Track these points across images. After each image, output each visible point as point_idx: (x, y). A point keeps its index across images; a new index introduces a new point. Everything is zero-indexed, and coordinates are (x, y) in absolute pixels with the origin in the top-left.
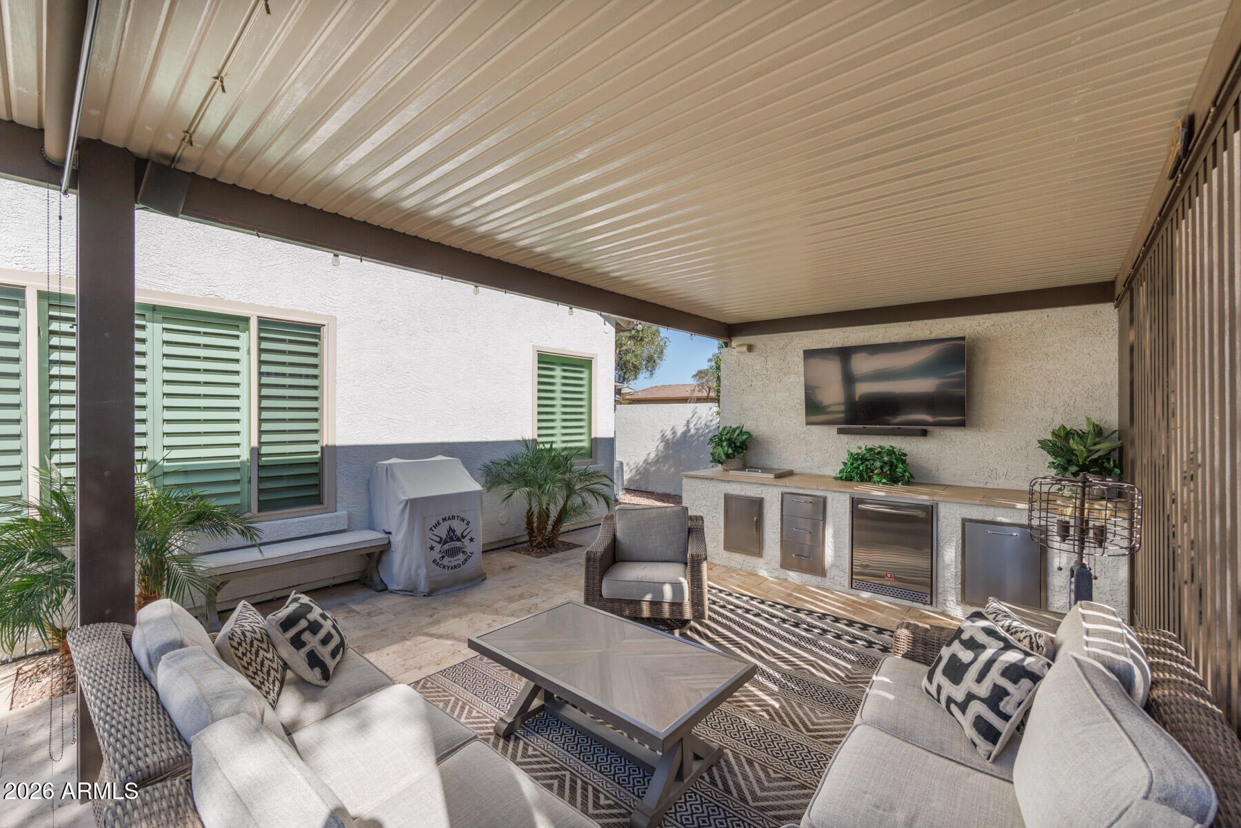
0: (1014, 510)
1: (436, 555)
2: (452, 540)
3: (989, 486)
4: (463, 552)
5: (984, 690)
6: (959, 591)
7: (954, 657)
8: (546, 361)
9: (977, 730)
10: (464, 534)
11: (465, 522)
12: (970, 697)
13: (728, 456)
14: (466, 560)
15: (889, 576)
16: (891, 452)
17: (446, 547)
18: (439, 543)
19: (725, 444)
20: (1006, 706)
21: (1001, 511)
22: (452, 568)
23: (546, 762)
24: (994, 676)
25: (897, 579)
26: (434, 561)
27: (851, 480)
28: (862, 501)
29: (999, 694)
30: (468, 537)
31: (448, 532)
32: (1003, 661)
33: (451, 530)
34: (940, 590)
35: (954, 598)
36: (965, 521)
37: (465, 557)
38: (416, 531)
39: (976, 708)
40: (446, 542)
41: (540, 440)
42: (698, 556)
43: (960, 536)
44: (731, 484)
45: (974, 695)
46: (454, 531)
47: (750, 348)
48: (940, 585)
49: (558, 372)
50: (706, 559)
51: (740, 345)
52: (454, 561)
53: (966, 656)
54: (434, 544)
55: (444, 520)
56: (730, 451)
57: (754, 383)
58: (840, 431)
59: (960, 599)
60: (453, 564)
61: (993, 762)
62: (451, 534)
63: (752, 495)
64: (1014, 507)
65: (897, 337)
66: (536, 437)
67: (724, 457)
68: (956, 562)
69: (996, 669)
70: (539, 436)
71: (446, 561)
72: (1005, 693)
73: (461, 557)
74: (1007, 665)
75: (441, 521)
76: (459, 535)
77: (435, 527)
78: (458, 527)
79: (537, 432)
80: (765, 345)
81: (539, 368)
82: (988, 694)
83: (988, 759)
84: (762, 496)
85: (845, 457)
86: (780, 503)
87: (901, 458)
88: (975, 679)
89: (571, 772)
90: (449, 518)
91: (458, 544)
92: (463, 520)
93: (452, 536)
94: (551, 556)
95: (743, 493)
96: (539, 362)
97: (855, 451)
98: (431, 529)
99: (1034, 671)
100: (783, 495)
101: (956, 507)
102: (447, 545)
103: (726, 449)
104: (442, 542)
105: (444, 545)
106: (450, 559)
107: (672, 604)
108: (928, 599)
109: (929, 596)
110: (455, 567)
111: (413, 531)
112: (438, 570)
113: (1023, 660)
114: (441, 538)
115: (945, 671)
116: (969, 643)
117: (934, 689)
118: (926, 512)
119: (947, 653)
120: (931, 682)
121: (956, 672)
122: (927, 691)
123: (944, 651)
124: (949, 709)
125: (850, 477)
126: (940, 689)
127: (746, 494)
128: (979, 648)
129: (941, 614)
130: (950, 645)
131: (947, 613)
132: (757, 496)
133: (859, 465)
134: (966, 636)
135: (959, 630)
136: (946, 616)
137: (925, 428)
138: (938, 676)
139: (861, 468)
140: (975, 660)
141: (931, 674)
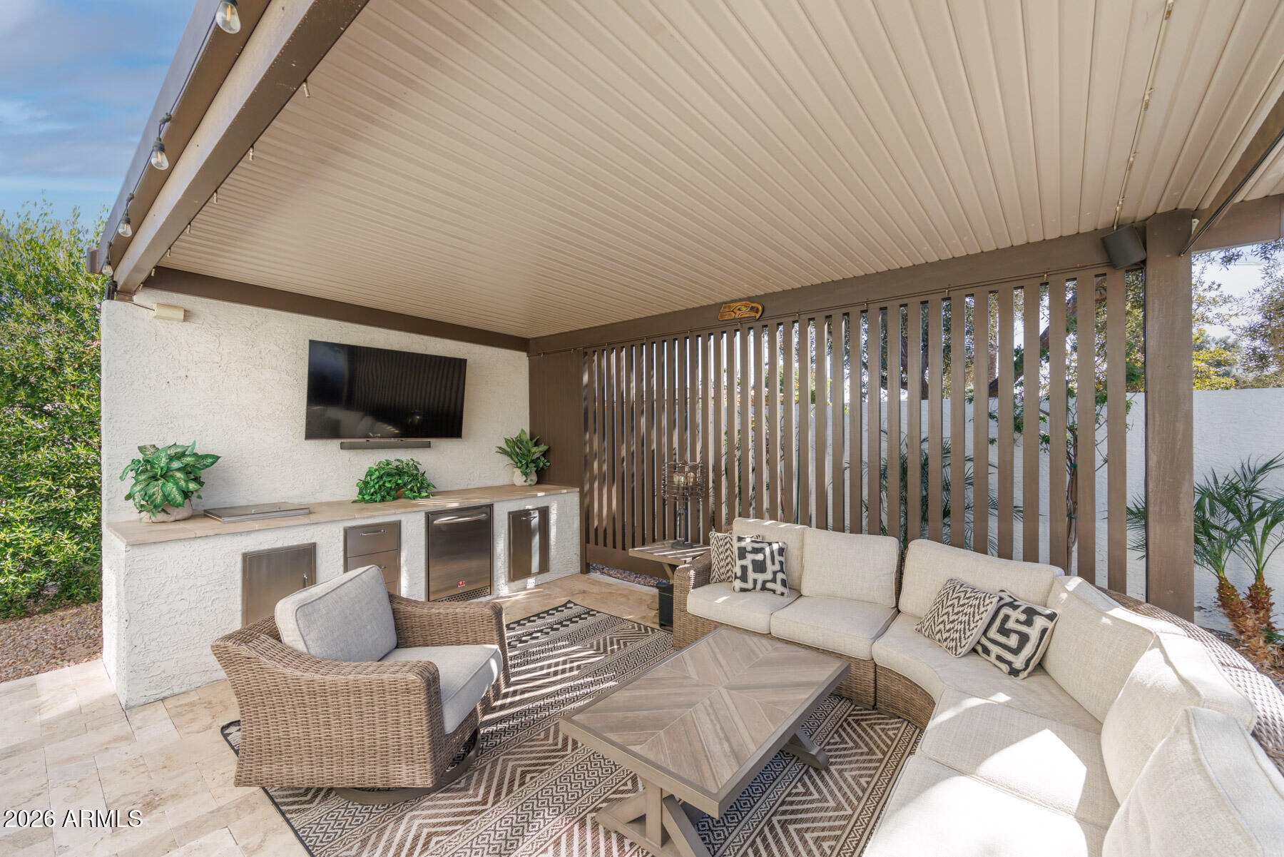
0: (535, 498)
5: (777, 567)
6: (507, 573)
7: (754, 562)
12: (775, 573)
15: (461, 582)
20: (784, 568)
21: (528, 501)
23: (764, 840)
24: (777, 558)
25: (467, 583)
29: (781, 564)
32: (775, 550)
34: (496, 579)
35: (503, 581)
39: (779, 577)
44: (253, 536)
47: (188, 315)
48: (496, 574)
51: (163, 305)
53: (760, 557)
57: (192, 374)
58: (344, 447)
59: (507, 581)
61: (790, 597)
63: (295, 544)
64: (526, 497)
65: (399, 347)
68: (505, 550)
72: (783, 563)
80: (215, 316)
83: (787, 596)
84: (313, 541)
86: (341, 545)
88: (771, 564)
89: (772, 815)
95: (278, 545)
97: (373, 466)
100: (346, 531)
101: (505, 504)
109: (489, 587)
113: (779, 545)
115: (755, 571)
116: (756, 551)
117: (750, 585)
118: (486, 513)
119: (748, 562)
120: (747, 582)
121: (760, 567)
122: (743, 590)
123: (744, 562)
124: (764, 588)
125: (378, 497)
126: (755, 581)
127: (286, 545)
128: (761, 550)
129: (498, 598)
130: (745, 558)
131: (501, 595)
132: (306, 542)
133: (384, 483)
134: (749, 549)
135: (740, 549)
136: (502, 597)
137: (428, 440)
138: (751, 575)
139: (388, 485)
140: (765, 556)
141: (744, 578)
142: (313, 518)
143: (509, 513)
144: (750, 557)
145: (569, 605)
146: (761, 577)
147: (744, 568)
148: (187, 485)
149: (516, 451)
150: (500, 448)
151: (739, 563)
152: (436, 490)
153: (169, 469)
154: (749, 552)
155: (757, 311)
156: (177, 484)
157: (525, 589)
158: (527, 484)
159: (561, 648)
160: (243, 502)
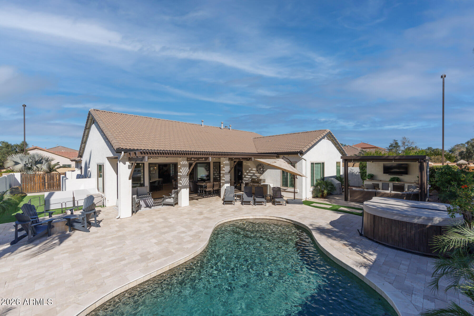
16: (397, 178)
36: (408, 186)
58: (389, 175)
85: (390, 178)
86: (382, 184)
87: (399, 178)
95: (375, 183)
118: (404, 185)
132: (378, 183)
137: (402, 175)
139: (393, 179)
142: (380, 181)
148: (371, 177)
152: (400, 181)
153: (369, 175)
160: (377, 179)
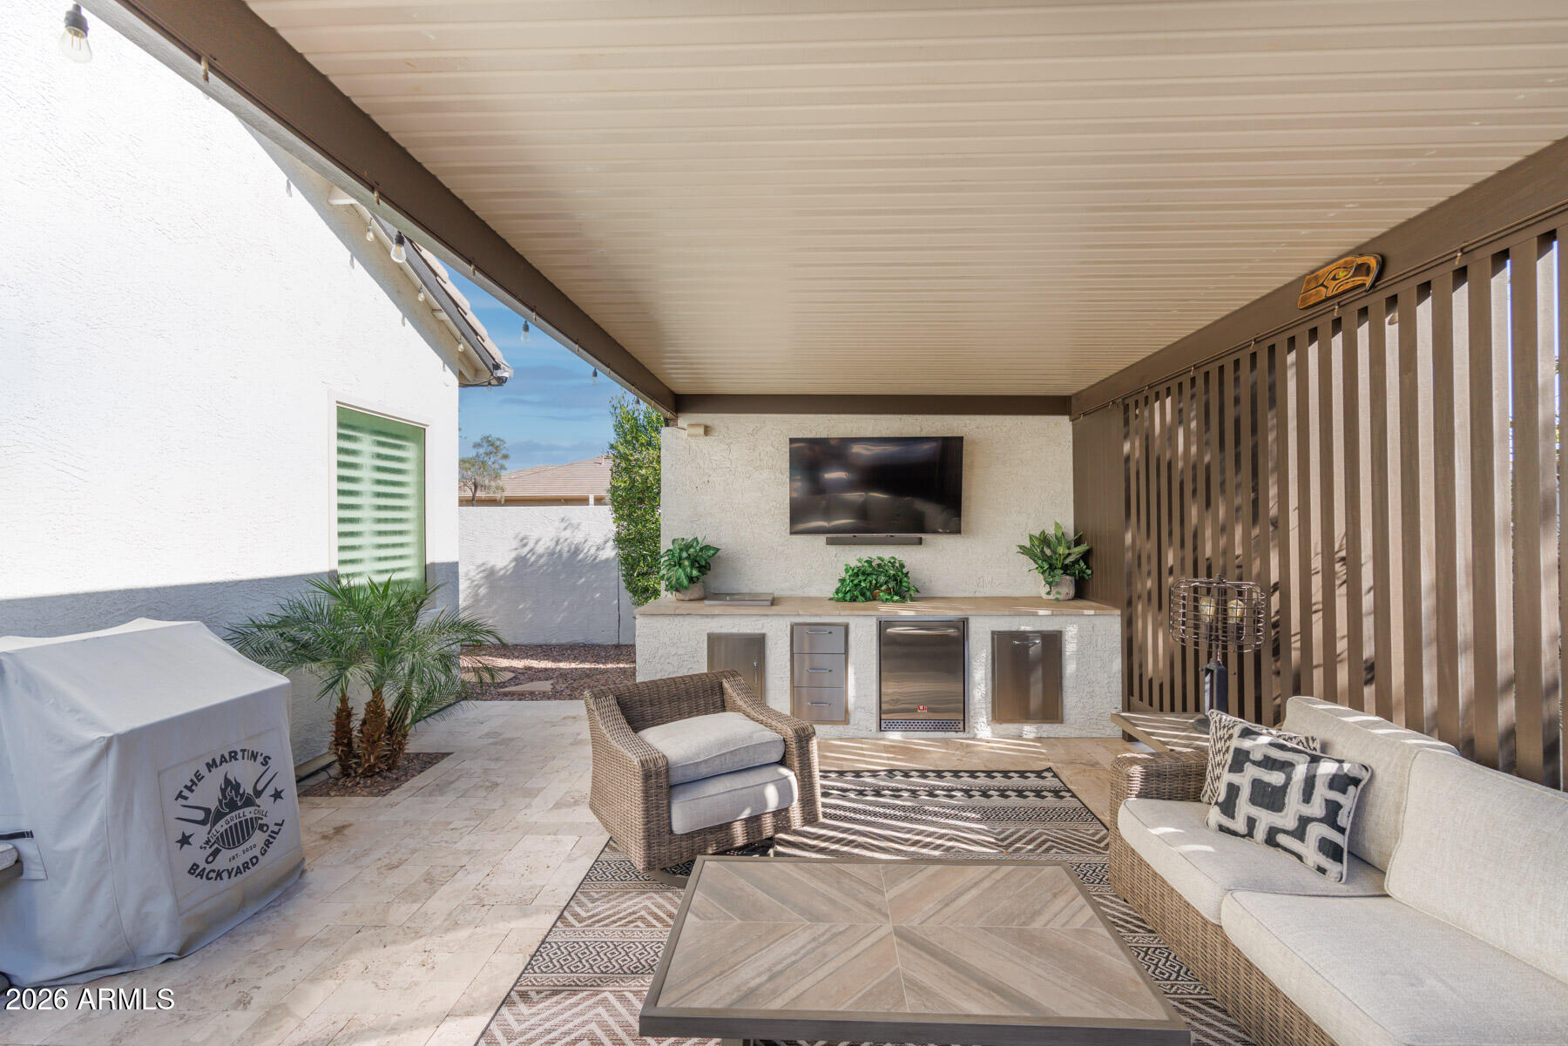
0: (1035, 617)
1: (196, 853)
2: (233, 806)
3: (978, 595)
4: (261, 827)
5: (1317, 808)
6: (990, 710)
7: (1257, 784)
8: (351, 422)
9: (1324, 854)
10: (260, 788)
11: (260, 759)
12: (1304, 821)
13: (691, 580)
14: (268, 843)
15: (921, 707)
16: (890, 565)
17: (222, 826)
18: (203, 822)
19: (686, 563)
20: (1344, 819)
21: (1025, 619)
22: (239, 871)
24: (1321, 792)
25: (930, 710)
26: (194, 869)
27: (855, 600)
28: (890, 624)
29: (1333, 808)
30: (270, 791)
31: (223, 791)
32: (1324, 775)
33: (230, 785)
34: (972, 714)
35: (985, 720)
37: (265, 836)
38: (137, 809)
39: (1316, 831)
40: (219, 816)
41: (343, 570)
42: (803, 730)
43: (990, 651)
44: (716, 619)
45: (1308, 818)
46: (237, 786)
47: (707, 430)
48: (971, 707)
49: (366, 445)
50: (814, 733)
51: (692, 425)
52: (241, 855)
53: (1276, 778)
54: (190, 829)
55: (211, 766)
56: (695, 573)
57: (711, 479)
58: (830, 542)
59: (990, 719)
60: (239, 862)
61: (1346, 883)
62: (231, 793)
63: (749, 631)
64: (1035, 615)
65: (888, 432)
66: (335, 566)
67: (685, 582)
68: (986, 679)
69: (1321, 784)
70: (342, 562)
71: (223, 861)
72: (1338, 806)
73: (258, 838)
74: (1330, 777)
75: (204, 771)
76: (250, 791)
77: (190, 789)
78: (245, 773)
79: (338, 556)
80: (728, 428)
81: (340, 436)
82: (1324, 812)
83: (1340, 880)
84: (763, 632)
85: (841, 574)
86: (788, 639)
87: (901, 571)
88: (1301, 800)
90: (223, 760)
91: (249, 812)
92: (254, 756)
93: (233, 796)
94: (406, 786)
95: (735, 631)
96: (340, 425)
97: (854, 563)
98: (180, 796)
99: (1355, 776)
100: (792, 626)
101: (987, 620)
102: (222, 822)
103: (688, 570)
104: (211, 817)
105: (214, 824)
106: (233, 852)
107: (776, 814)
108: (961, 726)
109: (962, 723)
110: (246, 866)
111: (128, 813)
112: (202, 888)
113: (1341, 768)
114: (207, 811)
115: (1254, 800)
116: (1269, 763)
117: (1240, 825)
118: (958, 629)
119: (1244, 780)
120: (1233, 817)
121: (1270, 798)
122: (1222, 829)
123: (1235, 778)
124: (1271, 840)
125: (848, 596)
126: (1251, 822)
127: (741, 631)
128: (1286, 766)
129: (974, 739)
130: (1241, 770)
131: (978, 737)
132: (757, 632)
133: (860, 582)
134: (1257, 756)
135: (1238, 751)
136: (980, 740)
137: (919, 535)
138: (1244, 807)
139: (863, 584)
140: (1289, 779)
141: (1228, 808)
142: (775, 609)
143: (993, 633)
144: (1251, 772)
145: (1045, 774)
146: (1266, 818)
147: (1233, 790)
148: (691, 572)
149: (1043, 553)
150: (1021, 547)
151: (1228, 777)
152: (918, 595)
153: (680, 558)
154: (1254, 763)
155: (1368, 270)
156: (684, 570)
157: (1020, 737)
158: (1051, 597)
159: (967, 819)
160: (746, 590)
